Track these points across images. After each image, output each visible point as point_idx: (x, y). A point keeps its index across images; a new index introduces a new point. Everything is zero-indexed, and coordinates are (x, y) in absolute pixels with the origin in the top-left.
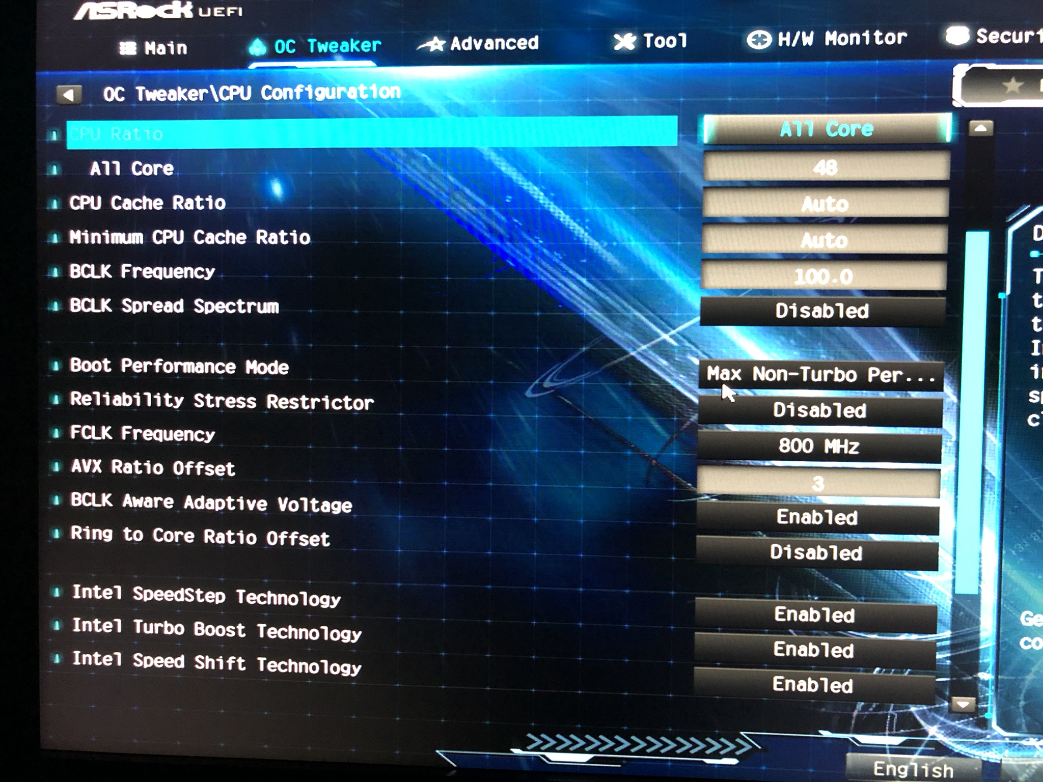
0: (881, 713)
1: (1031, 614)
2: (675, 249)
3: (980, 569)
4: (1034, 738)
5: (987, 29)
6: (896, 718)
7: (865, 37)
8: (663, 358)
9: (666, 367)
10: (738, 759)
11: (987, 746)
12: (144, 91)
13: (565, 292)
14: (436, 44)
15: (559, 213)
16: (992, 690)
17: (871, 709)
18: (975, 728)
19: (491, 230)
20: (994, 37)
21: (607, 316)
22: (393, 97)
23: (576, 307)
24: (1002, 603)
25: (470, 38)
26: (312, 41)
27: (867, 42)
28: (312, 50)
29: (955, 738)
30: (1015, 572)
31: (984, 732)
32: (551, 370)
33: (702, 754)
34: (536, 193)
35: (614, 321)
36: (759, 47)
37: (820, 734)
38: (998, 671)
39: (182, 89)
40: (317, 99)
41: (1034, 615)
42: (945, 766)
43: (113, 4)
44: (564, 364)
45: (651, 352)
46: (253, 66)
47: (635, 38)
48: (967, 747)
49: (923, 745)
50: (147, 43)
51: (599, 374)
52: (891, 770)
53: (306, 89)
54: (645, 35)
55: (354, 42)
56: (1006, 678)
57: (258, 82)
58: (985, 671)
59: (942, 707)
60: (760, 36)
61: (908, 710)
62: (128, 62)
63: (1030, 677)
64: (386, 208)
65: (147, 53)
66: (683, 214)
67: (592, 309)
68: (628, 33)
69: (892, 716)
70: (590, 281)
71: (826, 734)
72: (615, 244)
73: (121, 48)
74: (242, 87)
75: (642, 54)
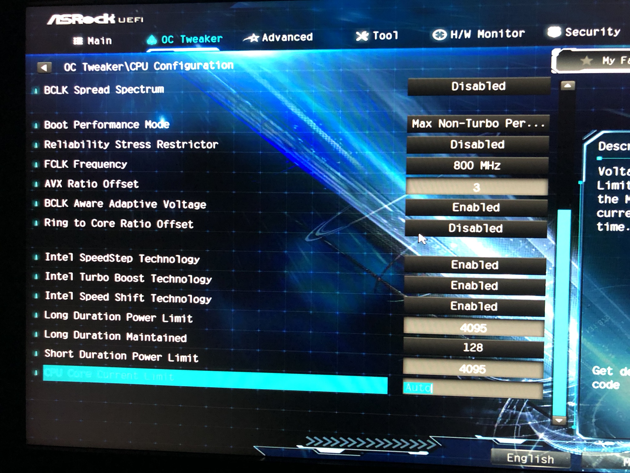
0: (511, 425)
1: (598, 368)
2: (391, 156)
3: (568, 341)
4: (601, 441)
5: (571, 28)
6: (520, 428)
7: (500, 33)
8: (384, 219)
9: (386, 224)
10: (428, 452)
11: (573, 445)
12: (87, 65)
13: (328, 180)
14: (254, 38)
15: (325, 135)
16: (576, 412)
17: (505, 423)
18: (566, 434)
19: (286, 145)
20: (576, 33)
21: (352, 194)
22: (229, 68)
23: (334, 189)
24: (581, 361)
25: (273, 34)
26: (183, 36)
27: (502, 36)
28: (183, 42)
29: (555, 440)
30: (589, 343)
31: (571, 437)
32: (320, 226)
33: (407, 449)
34: (311, 124)
35: (356, 197)
36: (440, 39)
37: (476, 438)
38: (579, 401)
39: (109, 64)
40: (186, 70)
41: (600, 368)
42: (549, 456)
43: (70, 15)
44: (328, 222)
45: (377, 215)
46: (149, 51)
47: (368, 34)
48: (562, 446)
49: (536, 444)
50: (89, 38)
51: (348, 228)
52: (517, 459)
53: (180, 64)
54: (374, 32)
55: (207, 36)
56: (584, 405)
57: (151, 60)
58: (572, 401)
59: (547, 422)
60: (440, 33)
61: (527, 424)
62: (78, 49)
63: (598, 405)
64: (225, 132)
65: (89, 43)
66: (395, 135)
67: (343, 190)
68: (364, 31)
69: (518, 427)
70: (343, 174)
71: (479, 437)
72: (357, 153)
73: (74, 41)
74: (143, 63)
75: (372, 43)
